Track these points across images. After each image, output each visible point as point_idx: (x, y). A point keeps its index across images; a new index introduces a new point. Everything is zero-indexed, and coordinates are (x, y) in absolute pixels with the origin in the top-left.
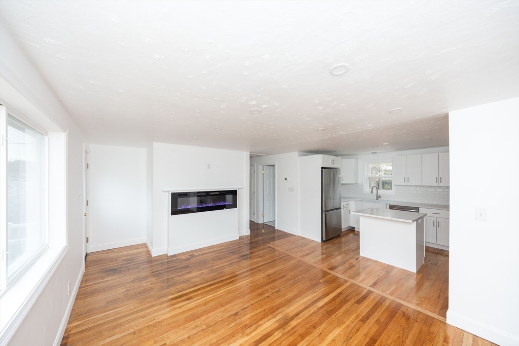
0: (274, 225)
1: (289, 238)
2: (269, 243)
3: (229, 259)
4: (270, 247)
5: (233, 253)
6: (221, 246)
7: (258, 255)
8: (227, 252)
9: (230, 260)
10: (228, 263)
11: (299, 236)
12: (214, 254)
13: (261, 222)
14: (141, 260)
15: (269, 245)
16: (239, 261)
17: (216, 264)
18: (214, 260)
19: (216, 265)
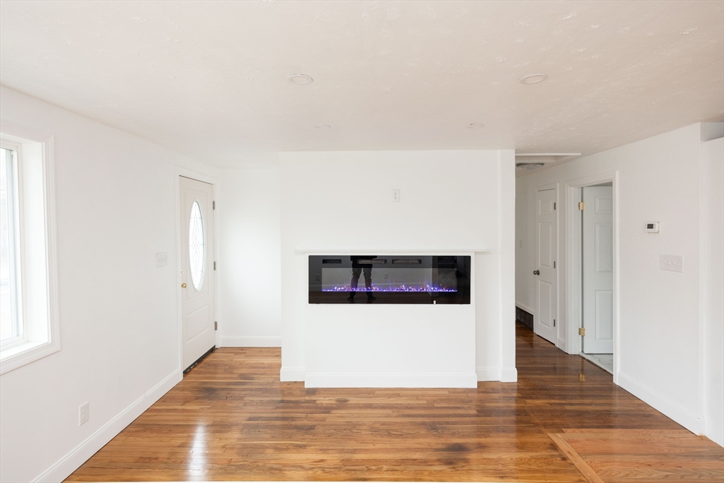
0: (611, 365)
1: (655, 435)
2: (559, 428)
3: (410, 443)
4: (554, 447)
5: (433, 428)
6: (417, 397)
7: (497, 461)
8: (420, 420)
9: (409, 449)
10: (398, 456)
11: (702, 438)
12: (387, 416)
13: (573, 348)
14: (260, 384)
15: (558, 439)
16: (425, 462)
17: (371, 447)
18: (374, 430)
19: (366, 451)
